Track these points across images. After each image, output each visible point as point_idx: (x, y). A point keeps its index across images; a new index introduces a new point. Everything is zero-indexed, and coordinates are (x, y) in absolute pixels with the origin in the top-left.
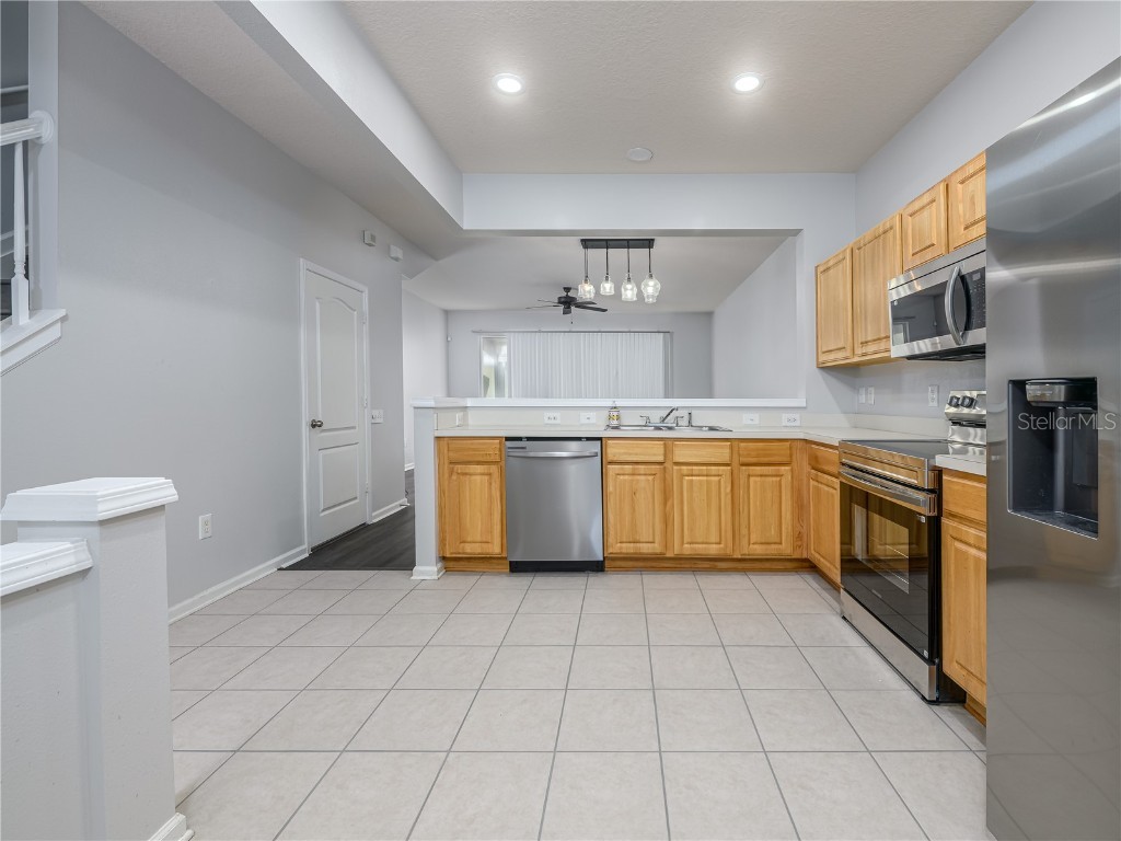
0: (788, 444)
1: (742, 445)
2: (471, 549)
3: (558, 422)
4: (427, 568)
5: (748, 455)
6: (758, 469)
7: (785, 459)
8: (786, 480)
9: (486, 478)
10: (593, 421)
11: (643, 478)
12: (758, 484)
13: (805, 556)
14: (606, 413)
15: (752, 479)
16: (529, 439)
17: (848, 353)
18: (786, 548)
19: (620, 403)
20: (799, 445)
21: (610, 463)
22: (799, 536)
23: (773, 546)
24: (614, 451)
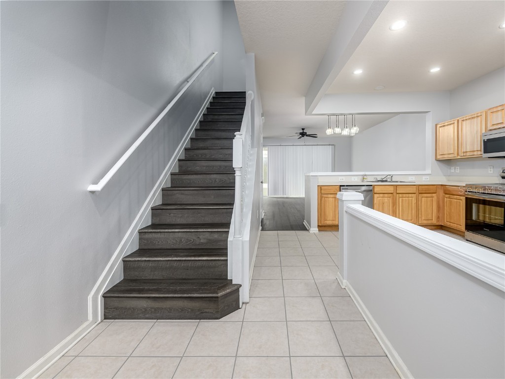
0: (436, 186)
1: (420, 187)
2: (329, 222)
3: (344, 180)
4: (314, 229)
5: (422, 190)
6: (425, 195)
7: (435, 191)
8: (435, 199)
9: (334, 199)
10: (356, 180)
11: (386, 198)
12: (424, 200)
13: (440, 224)
14: (361, 177)
15: (423, 199)
16: (347, 186)
17: (456, 155)
18: (434, 221)
19: (367, 173)
20: (439, 186)
21: (375, 193)
22: (438, 217)
23: (430, 221)
24: (377, 189)
